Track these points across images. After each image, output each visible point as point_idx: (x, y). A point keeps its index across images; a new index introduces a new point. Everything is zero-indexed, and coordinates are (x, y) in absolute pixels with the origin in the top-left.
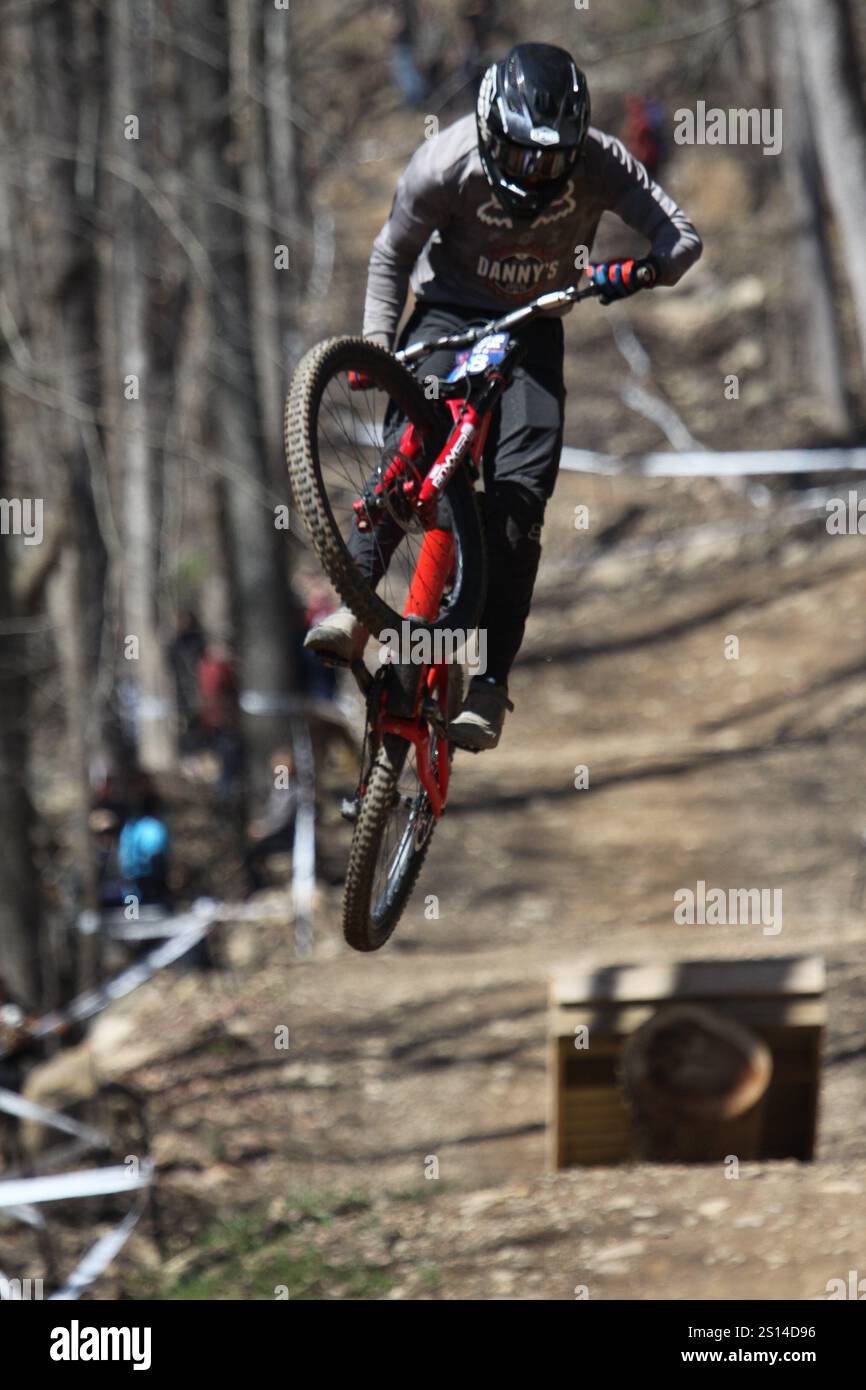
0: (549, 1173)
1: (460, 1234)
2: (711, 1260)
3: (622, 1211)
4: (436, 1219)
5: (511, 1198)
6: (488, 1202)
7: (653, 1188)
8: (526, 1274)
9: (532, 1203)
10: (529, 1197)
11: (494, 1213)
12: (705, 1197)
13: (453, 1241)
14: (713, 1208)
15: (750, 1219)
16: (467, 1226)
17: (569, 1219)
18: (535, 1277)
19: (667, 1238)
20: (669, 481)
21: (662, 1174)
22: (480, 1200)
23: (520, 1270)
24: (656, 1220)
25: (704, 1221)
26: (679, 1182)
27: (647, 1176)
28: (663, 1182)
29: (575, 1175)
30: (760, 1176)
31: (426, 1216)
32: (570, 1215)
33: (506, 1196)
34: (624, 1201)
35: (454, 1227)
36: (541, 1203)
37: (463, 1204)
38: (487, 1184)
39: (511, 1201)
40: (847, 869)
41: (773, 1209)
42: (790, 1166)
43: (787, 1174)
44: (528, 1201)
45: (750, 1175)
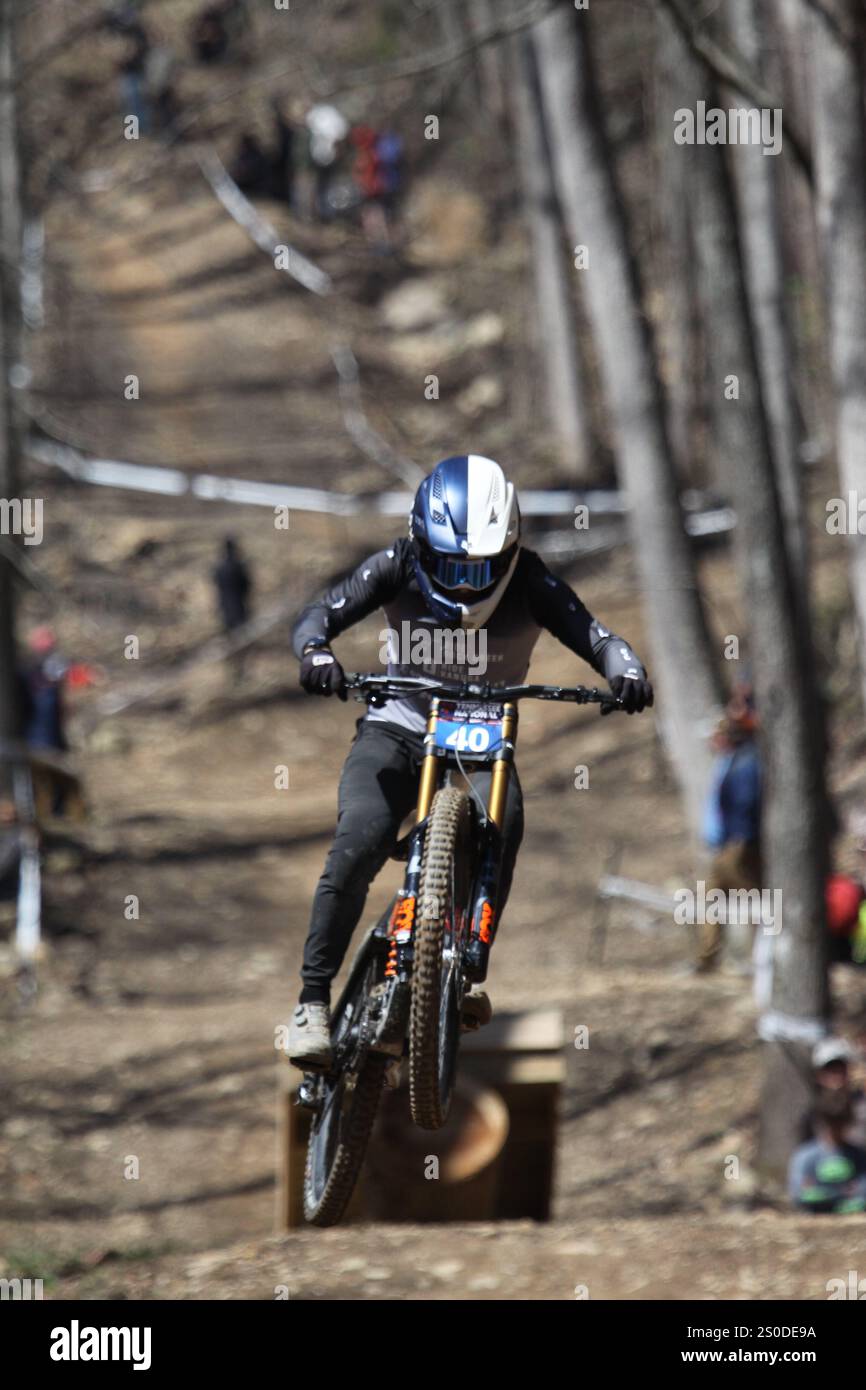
0: (280, 1235)
3: (353, 1273)
4: (163, 1280)
5: (239, 1259)
6: (215, 1263)
7: (386, 1249)
9: (261, 1264)
10: (258, 1257)
11: (223, 1275)
12: (437, 1259)
14: (446, 1269)
15: (485, 1281)
16: (195, 1288)
17: (299, 1280)
21: (395, 1234)
22: (206, 1262)
24: (388, 1283)
25: (437, 1283)
26: (411, 1243)
27: (380, 1237)
28: (397, 1243)
29: (306, 1236)
30: (495, 1237)
31: (152, 1277)
32: (302, 1276)
33: (234, 1257)
34: (354, 1263)
35: (181, 1289)
36: (272, 1264)
37: (191, 1265)
38: (217, 1245)
39: (240, 1262)
40: (586, 921)
41: (508, 1270)
42: (526, 1226)
43: (523, 1235)
44: (259, 1262)
45: (485, 1235)
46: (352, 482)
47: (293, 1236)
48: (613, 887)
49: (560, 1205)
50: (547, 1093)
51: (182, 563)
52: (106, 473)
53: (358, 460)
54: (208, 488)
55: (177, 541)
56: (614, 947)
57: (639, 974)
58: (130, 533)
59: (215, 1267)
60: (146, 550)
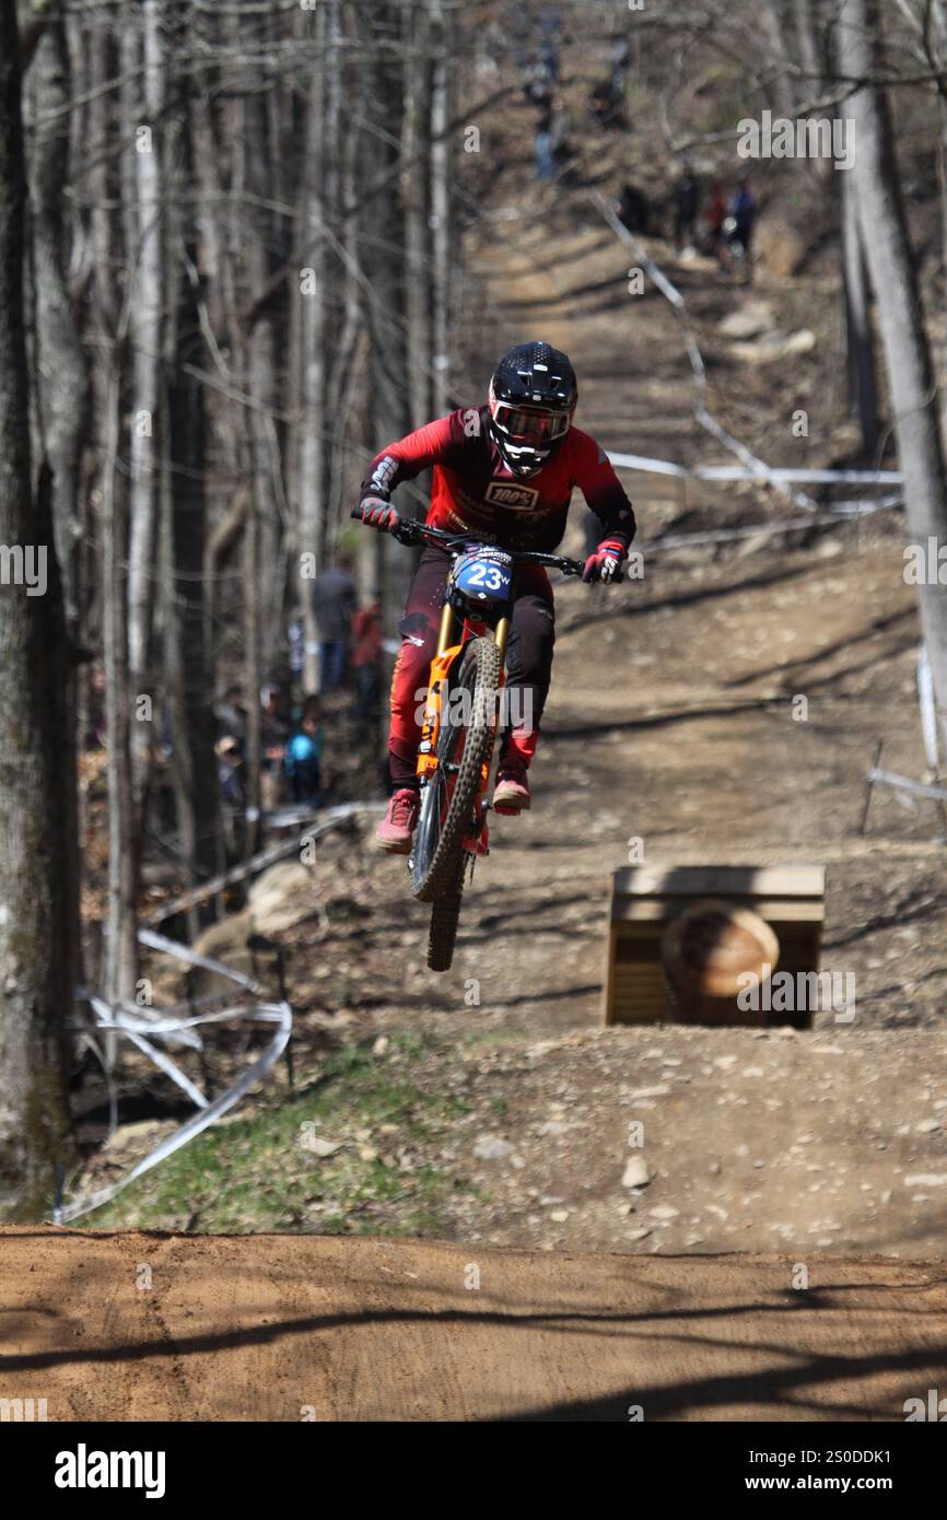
0: (601, 1028)
1: (525, 1071)
2: (721, 1101)
3: (653, 1060)
4: (507, 1058)
5: (567, 1045)
6: (547, 1047)
7: (679, 1043)
8: (576, 1105)
10: (581, 1045)
11: (554, 1057)
12: (720, 1053)
13: (520, 1077)
14: (725, 1062)
15: (754, 1071)
16: (531, 1064)
17: (611, 1065)
18: (583, 1108)
19: (688, 1082)
21: (686, 1032)
22: (541, 1046)
23: (570, 1102)
24: (678, 1070)
25: (718, 1071)
26: (698, 1039)
27: (675, 1033)
28: (687, 1039)
29: (618, 1029)
30: (765, 1037)
31: (499, 1056)
33: (563, 1043)
34: (653, 1053)
36: (591, 1049)
37: (530, 1048)
38: (553, 1031)
39: (567, 1048)
41: (773, 1064)
42: (788, 1031)
43: (786, 1037)
45: (755, 1036)
47: (609, 1030)
49: (819, 1020)
50: (810, 929)
59: (547, 1051)
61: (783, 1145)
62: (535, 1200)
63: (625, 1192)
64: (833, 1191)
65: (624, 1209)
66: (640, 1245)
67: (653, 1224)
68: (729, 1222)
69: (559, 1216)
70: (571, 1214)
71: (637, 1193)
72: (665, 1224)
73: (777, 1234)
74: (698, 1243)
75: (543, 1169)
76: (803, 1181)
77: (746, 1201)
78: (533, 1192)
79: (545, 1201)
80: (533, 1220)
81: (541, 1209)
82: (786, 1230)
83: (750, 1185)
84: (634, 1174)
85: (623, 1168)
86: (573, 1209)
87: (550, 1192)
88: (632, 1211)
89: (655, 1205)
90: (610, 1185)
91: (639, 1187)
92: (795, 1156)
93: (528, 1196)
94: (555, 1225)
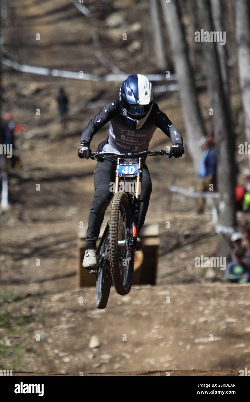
0: (78, 289)
1: (51, 307)
2: (125, 314)
4: (44, 302)
5: (66, 296)
6: (59, 297)
8: (71, 318)
11: (62, 300)
13: (49, 308)
14: (126, 299)
15: (137, 302)
16: (53, 304)
18: (73, 319)
19: (112, 308)
20: (112, 83)
22: (56, 297)
25: (123, 303)
29: (85, 289)
30: (139, 290)
31: (41, 301)
35: (49, 305)
36: (75, 297)
37: (52, 298)
38: (60, 292)
39: (66, 297)
40: (165, 199)
41: (144, 299)
42: (148, 287)
43: (148, 289)
44: (71, 297)
45: (137, 289)
46: (97, 71)
47: (81, 289)
48: (174, 189)
49: (158, 280)
50: (155, 248)
51: (48, 95)
52: (27, 69)
53: (99, 65)
54: (56, 73)
55: (47, 88)
56: (173, 206)
57: (181, 214)
58: (33, 86)
60: (38, 91)
61: (149, 329)
62: (57, 355)
63: (91, 350)
64: (168, 346)
65: (91, 356)
66: (98, 370)
67: (102, 361)
68: (130, 359)
69: (67, 360)
70: (71, 360)
71: (95, 350)
72: (107, 361)
73: (148, 363)
74: (119, 368)
75: (60, 342)
76: (157, 342)
77: (136, 351)
78: (56, 351)
79: (61, 354)
80: (57, 362)
81: (60, 358)
82: (152, 361)
83: (138, 344)
84: (94, 342)
85: (89, 341)
86: (72, 357)
87: (63, 351)
88: (94, 357)
89: (102, 354)
90: (85, 347)
91: (97, 347)
92: (154, 333)
93: (54, 353)
94: (65, 363)
